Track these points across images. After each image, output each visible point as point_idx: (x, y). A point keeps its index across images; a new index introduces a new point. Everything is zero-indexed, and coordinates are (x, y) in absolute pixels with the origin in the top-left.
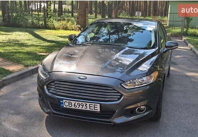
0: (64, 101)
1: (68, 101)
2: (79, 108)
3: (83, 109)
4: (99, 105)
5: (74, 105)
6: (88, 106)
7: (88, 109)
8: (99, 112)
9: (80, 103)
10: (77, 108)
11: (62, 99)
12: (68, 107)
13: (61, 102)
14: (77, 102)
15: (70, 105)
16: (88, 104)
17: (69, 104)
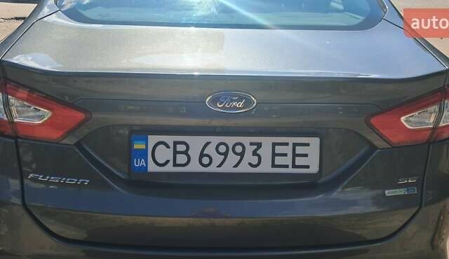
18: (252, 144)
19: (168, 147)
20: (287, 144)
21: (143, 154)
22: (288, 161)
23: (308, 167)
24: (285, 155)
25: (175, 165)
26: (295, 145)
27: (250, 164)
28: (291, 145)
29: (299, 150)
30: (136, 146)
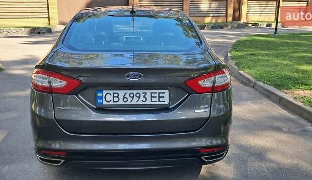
18: (143, 93)
19: (111, 95)
20: (156, 93)
21: (101, 98)
22: (157, 99)
23: (164, 101)
24: (156, 97)
25: (114, 102)
26: (159, 93)
27: (142, 101)
28: (158, 93)
29: (161, 95)
30: (99, 95)
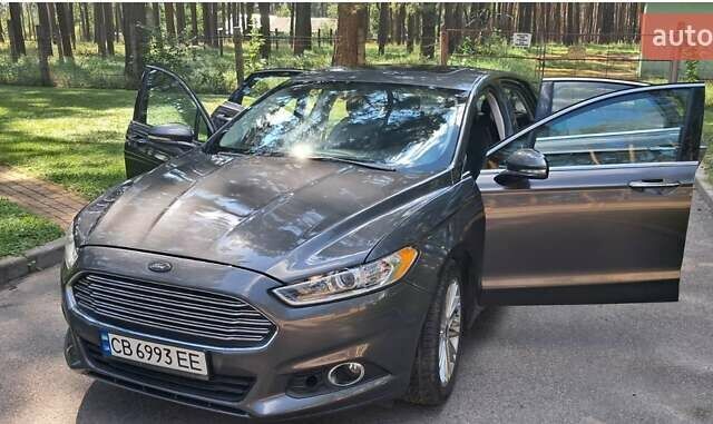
0: (111, 336)
1: (120, 338)
2: (150, 362)
3: (162, 364)
4: (202, 355)
5: (138, 351)
6: (173, 355)
7: (175, 366)
8: (207, 379)
9: (153, 345)
10: (145, 360)
11: (107, 331)
12: (122, 355)
13: (104, 338)
14: (144, 343)
15: (128, 351)
16: (174, 350)
17: (124, 347)
